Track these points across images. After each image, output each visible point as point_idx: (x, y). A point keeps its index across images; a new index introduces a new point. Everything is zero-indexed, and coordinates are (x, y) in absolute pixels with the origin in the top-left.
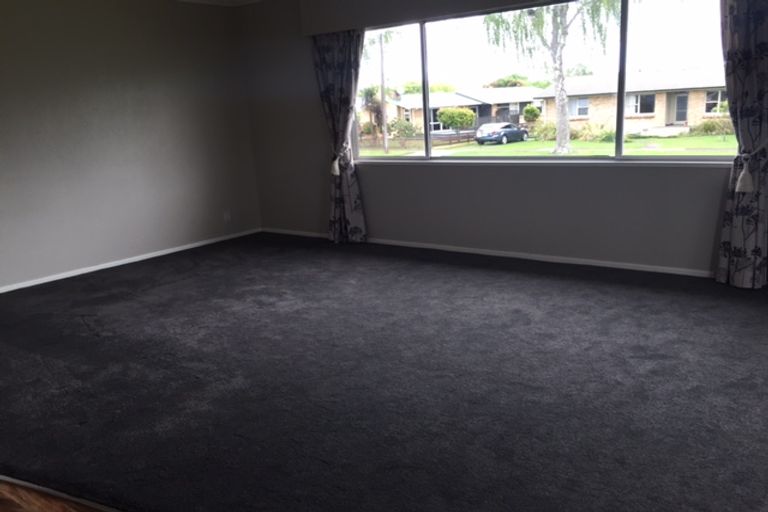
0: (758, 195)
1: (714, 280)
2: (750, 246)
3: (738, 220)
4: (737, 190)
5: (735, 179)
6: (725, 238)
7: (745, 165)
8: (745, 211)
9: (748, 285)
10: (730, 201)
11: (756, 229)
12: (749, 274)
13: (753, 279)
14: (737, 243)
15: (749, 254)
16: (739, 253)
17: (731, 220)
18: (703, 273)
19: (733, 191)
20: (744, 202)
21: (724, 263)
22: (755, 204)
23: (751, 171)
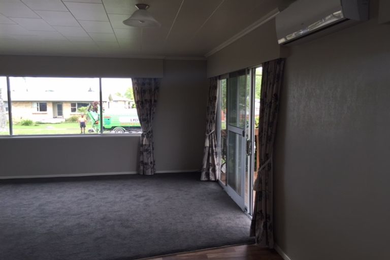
0: (150, 145)
1: (139, 174)
2: (149, 162)
3: (145, 153)
4: (144, 143)
5: (143, 141)
6: (141, 159)
7: (145, 136)
8: (147, 150)
9: (150, 174)
10: (141, 148)
11: (150, 156)
12: (150, 170)
13: (151, 172)
14: (146, 161)
15: (149, 164)
16: (146, 164)
17: (143, 154)
18: (134, 173)
19: (142, 144)
20: (146, 148)
21: (142, 168)
22: (149, 148)
23: (147, 138)
